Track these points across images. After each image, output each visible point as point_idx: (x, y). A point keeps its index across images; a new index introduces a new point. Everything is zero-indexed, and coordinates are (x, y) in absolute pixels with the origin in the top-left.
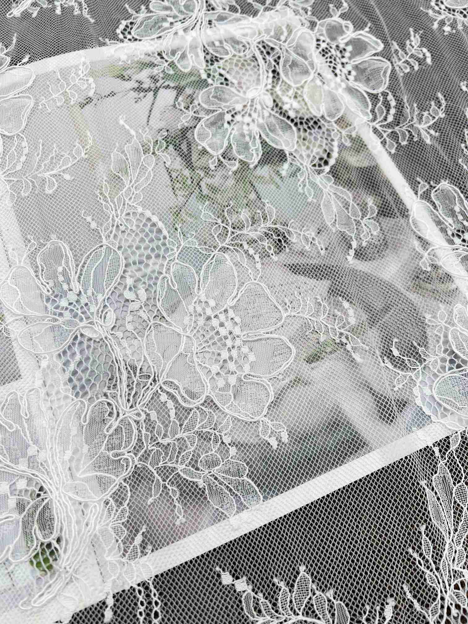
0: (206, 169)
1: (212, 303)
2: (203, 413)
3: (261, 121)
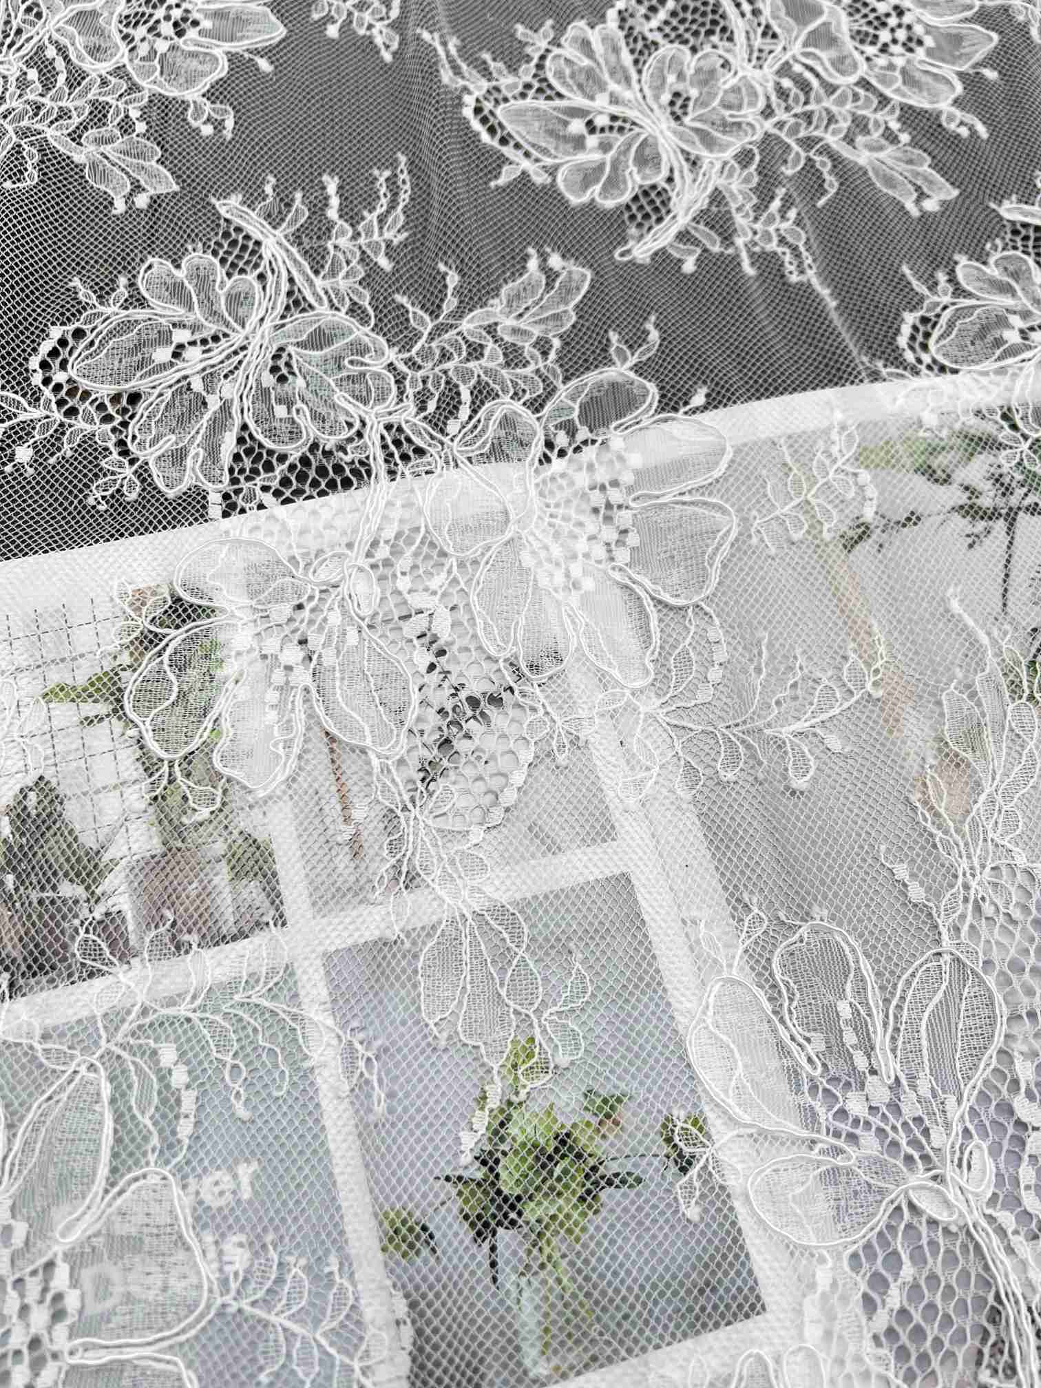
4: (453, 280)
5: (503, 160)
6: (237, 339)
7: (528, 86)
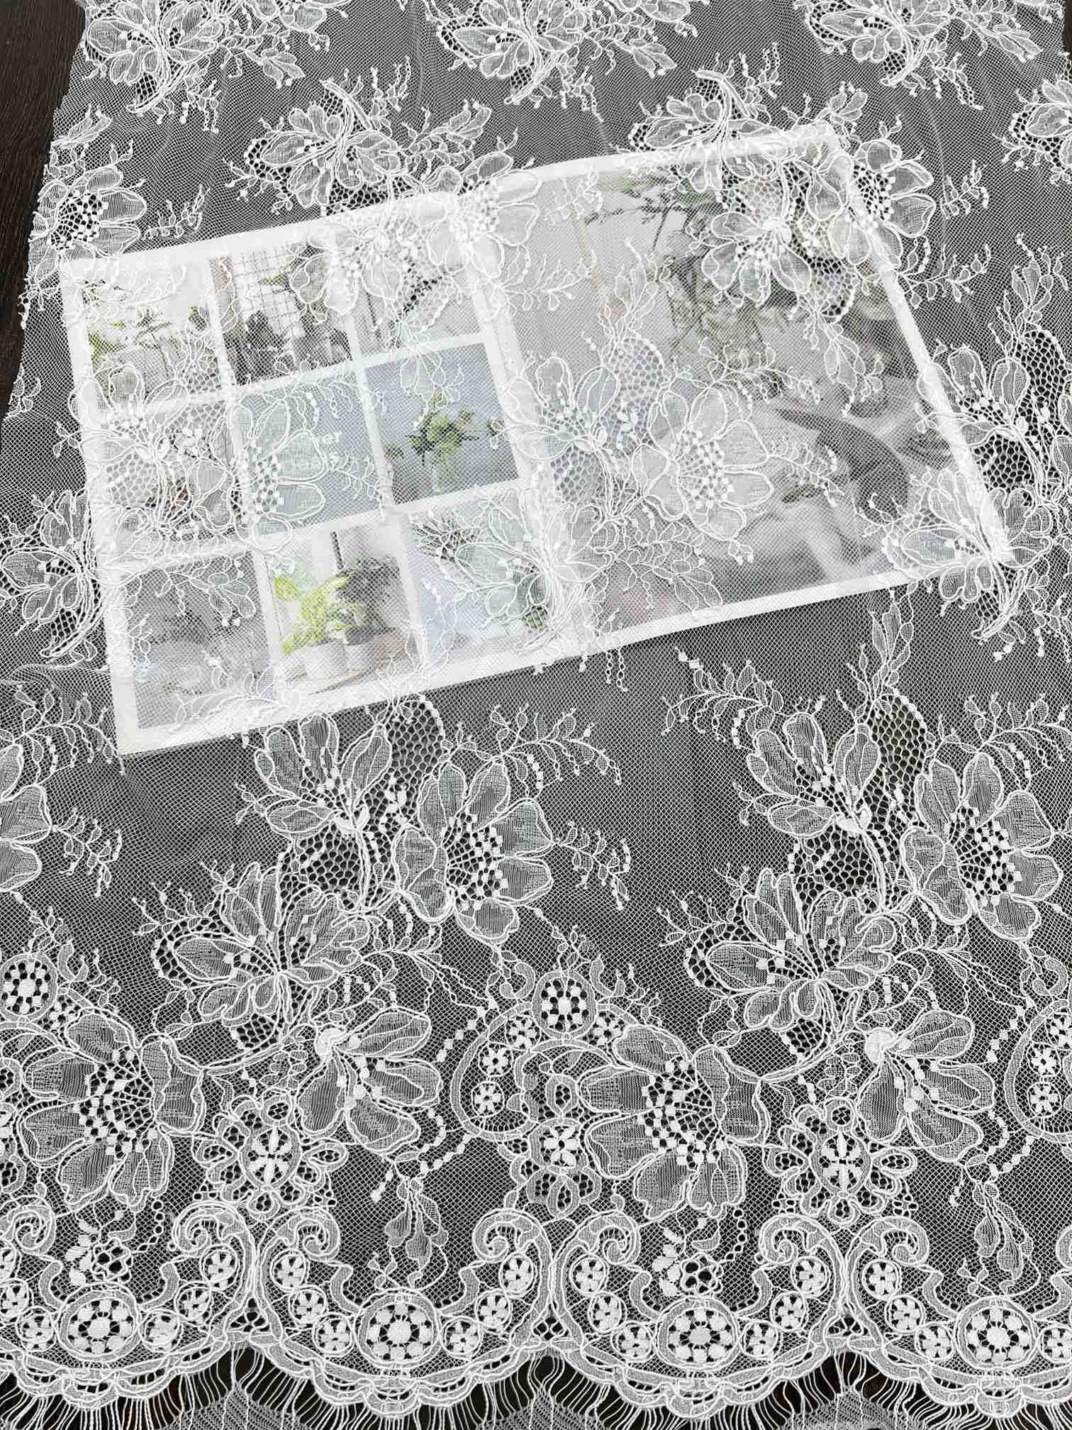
0: (709, 304)
1: (699, 434)
2: (679, 528)
3: (775, 257)
4: (428, 115)
5: (456, 57)
6: (332, 143)
7: (470, 20)
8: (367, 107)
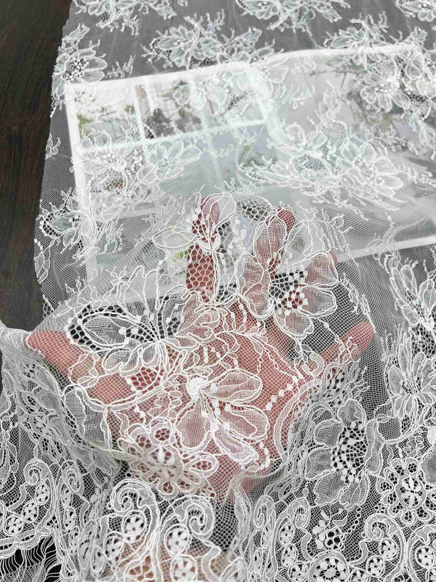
3: (393, 93)
5: (244, 10)
6: (190, 41)
8: (206, 28)
